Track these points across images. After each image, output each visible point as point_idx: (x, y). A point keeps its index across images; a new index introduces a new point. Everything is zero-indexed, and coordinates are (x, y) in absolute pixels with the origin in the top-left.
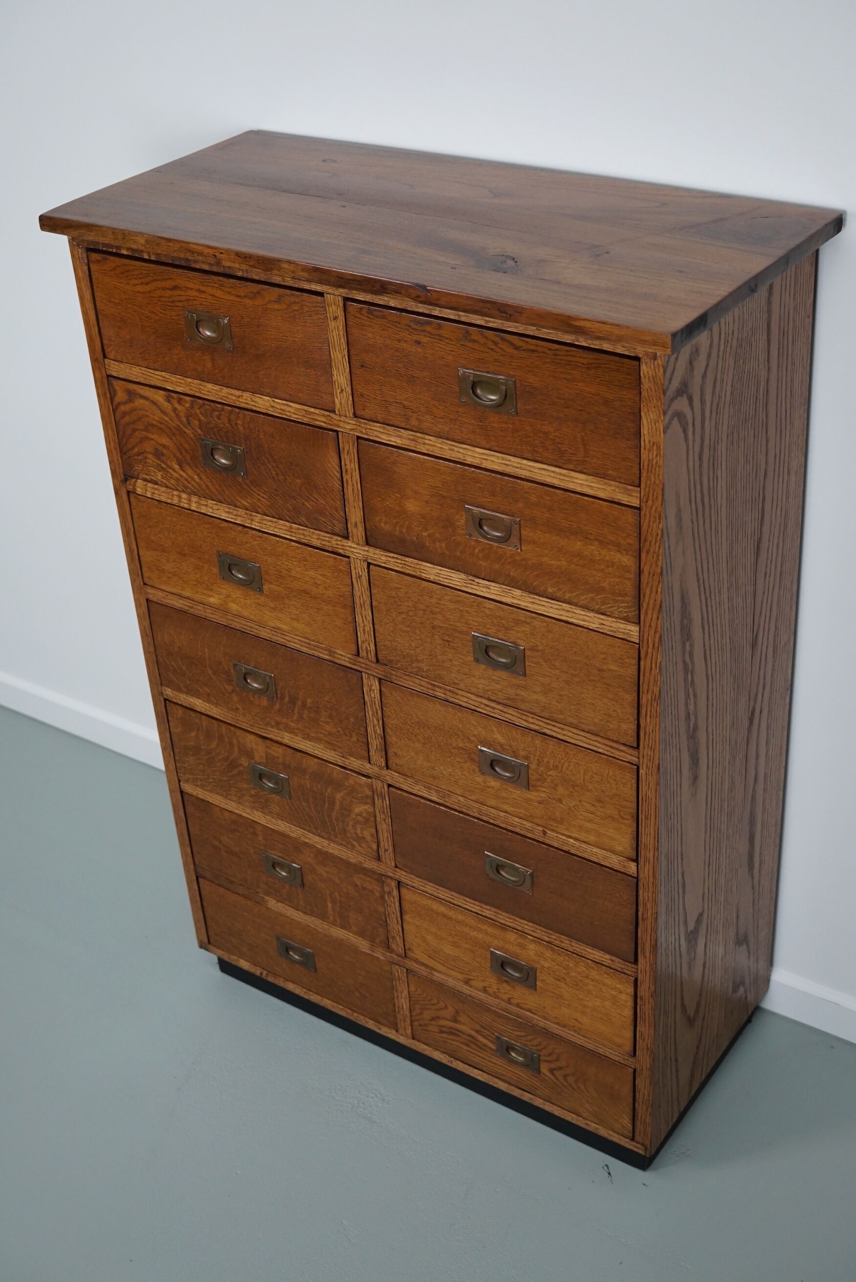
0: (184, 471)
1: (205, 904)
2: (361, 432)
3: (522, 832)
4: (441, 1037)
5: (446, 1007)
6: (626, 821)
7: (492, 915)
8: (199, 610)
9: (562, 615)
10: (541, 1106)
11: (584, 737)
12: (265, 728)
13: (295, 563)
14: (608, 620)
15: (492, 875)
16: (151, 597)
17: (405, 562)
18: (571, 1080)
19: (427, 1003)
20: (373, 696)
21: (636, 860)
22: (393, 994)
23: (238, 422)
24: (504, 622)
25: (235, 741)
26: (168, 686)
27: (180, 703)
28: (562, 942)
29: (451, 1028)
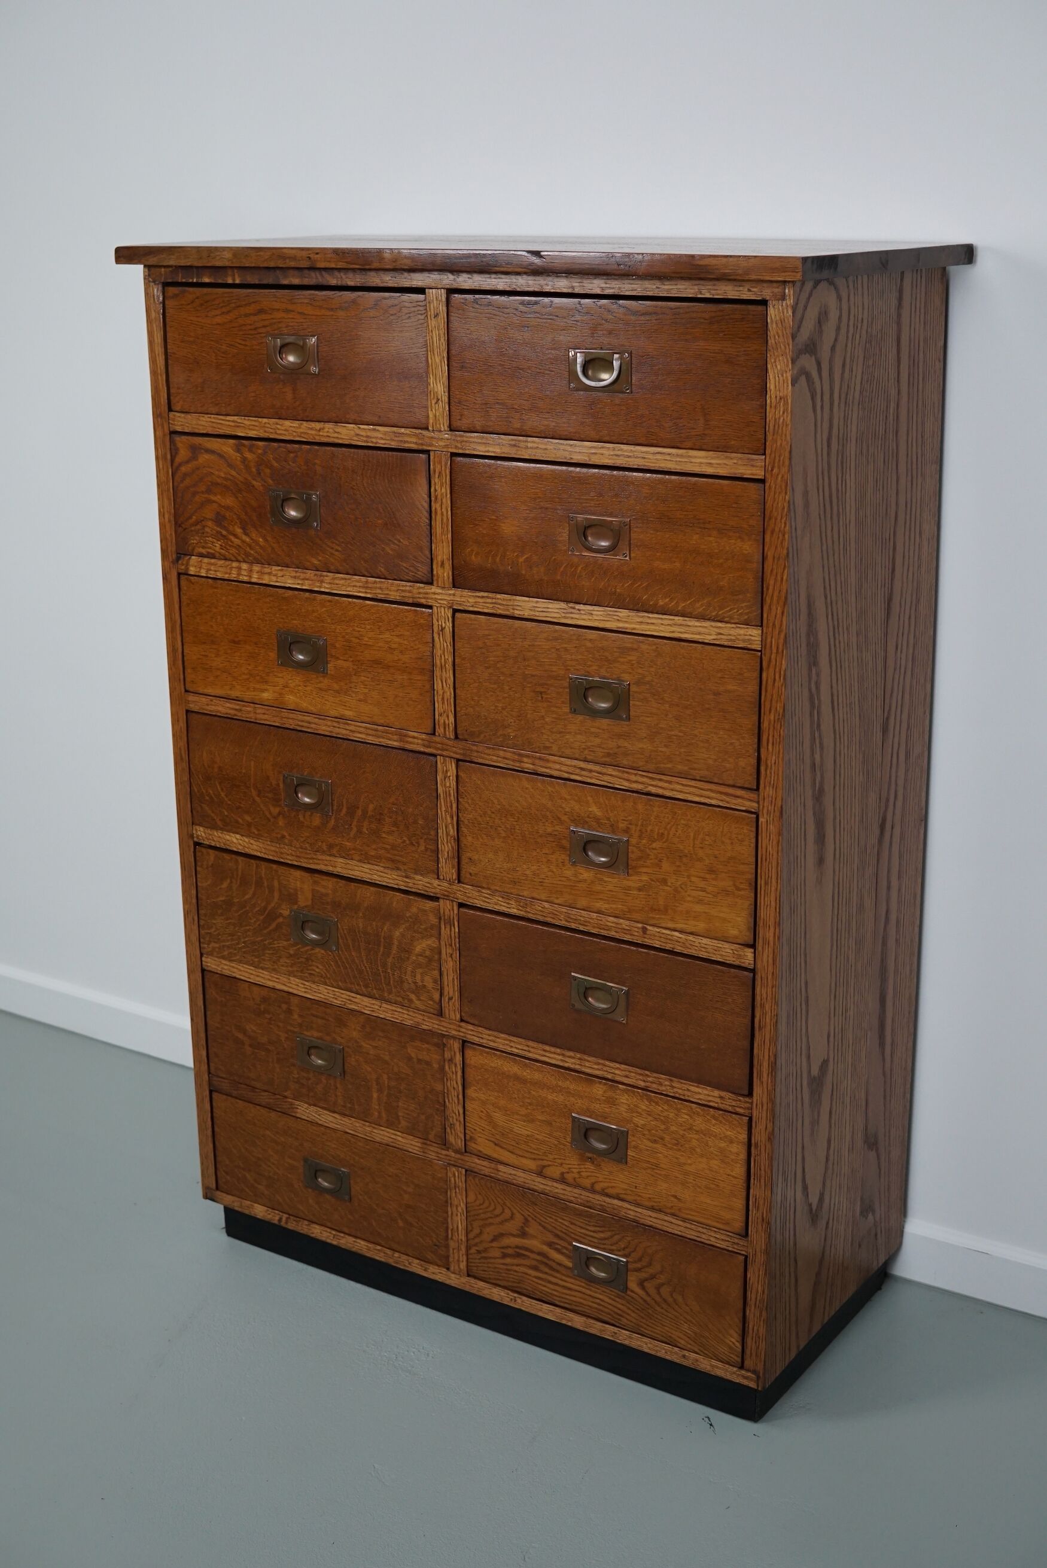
0: (246, 534)
1: (216, 1129)
2: (456, 447)
3: (617, 936)
4: (503, 1264)
5: (512, 1218)
6: (742, 893)
7: (575, 1064)
8: (248, 713)
9: (673, 632)
10: (626, 1342)
11: (696, 787)
12: (315, 857)
13: (368, 627)
14: (725, 627)
15: (578, 1005)
16: (193, 707)
17: (497, 601)
18: (665, 1291)
19: (489, 1215)
20: (448, 784)
21: (753, 946)
22: (447, 1213)
23: (317, 461)
24: (607, 654)
25: (276, 884)
26: (200, 825)
27: (213, 844)
28: (661, 1084)
29: (517, 1247)
